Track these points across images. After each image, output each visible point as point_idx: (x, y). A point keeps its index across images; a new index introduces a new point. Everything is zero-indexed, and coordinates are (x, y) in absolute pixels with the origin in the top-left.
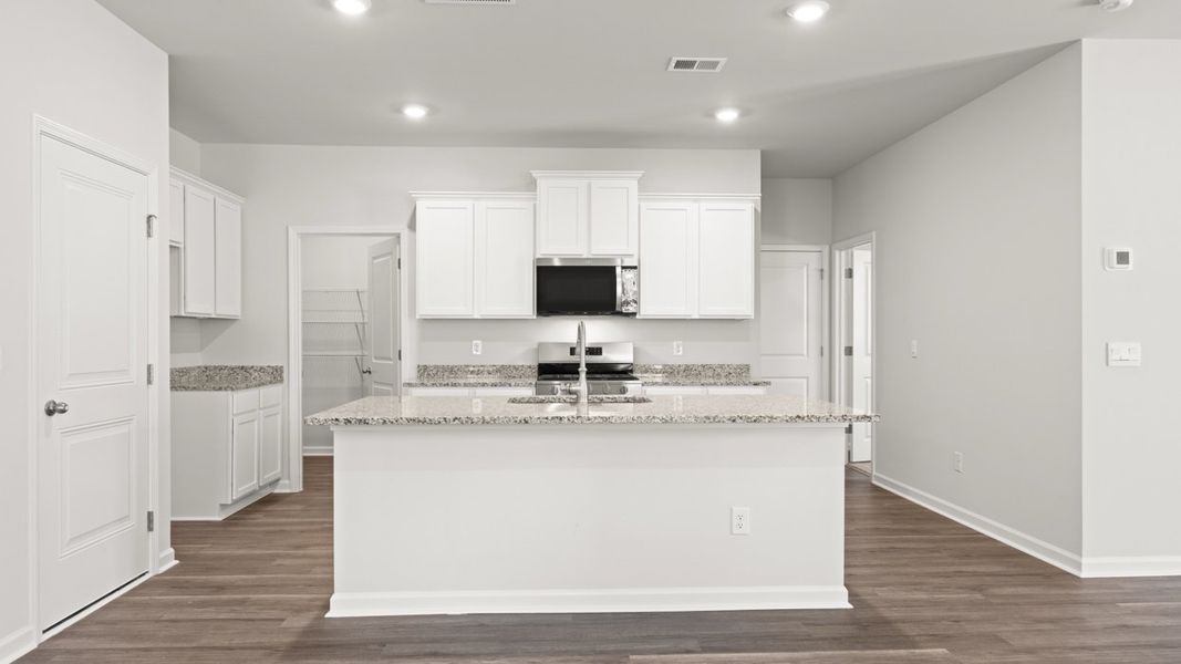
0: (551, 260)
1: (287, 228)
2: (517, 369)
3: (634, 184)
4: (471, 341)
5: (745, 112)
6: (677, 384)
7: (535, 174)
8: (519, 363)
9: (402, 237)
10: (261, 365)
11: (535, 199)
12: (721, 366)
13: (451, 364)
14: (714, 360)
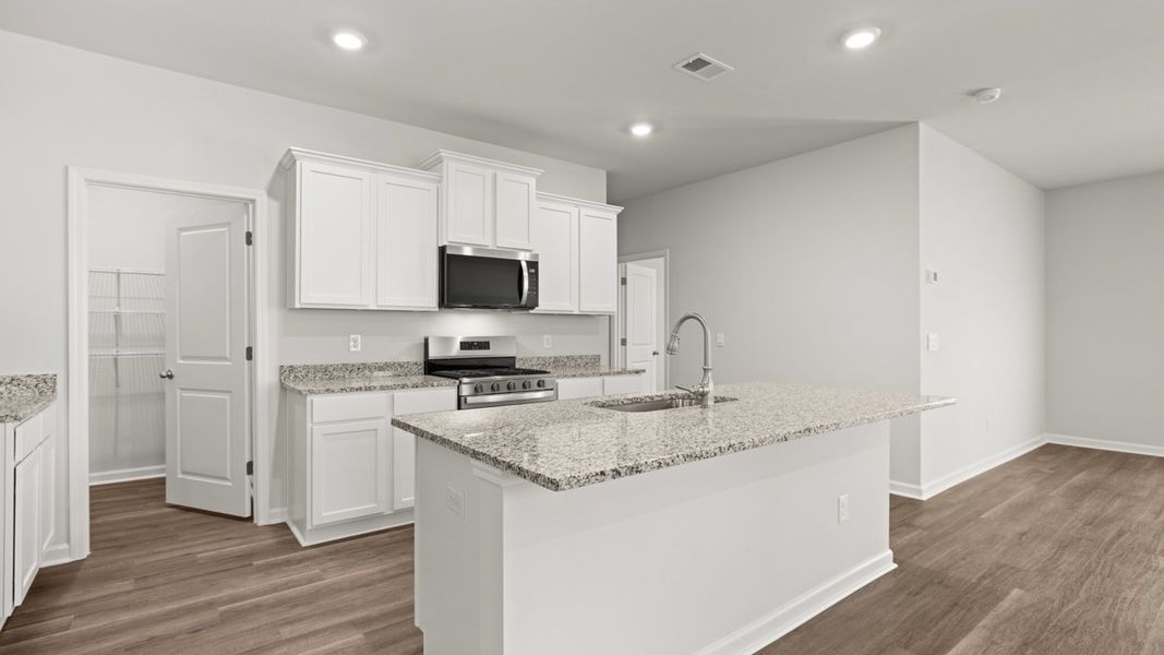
0: (459, 248)
1: (66, 168)
2: (402, 366)
3: (533, 182)
4: (349, 336)
5: (657, 128)
6: (582, 375)
7: (444, 153)
8: (404, 359)
9: (258, 203)
10: (13, 374)
11: (440, 182)
12: (581, 357)
13: (325, 363)
14: (576, 352)
